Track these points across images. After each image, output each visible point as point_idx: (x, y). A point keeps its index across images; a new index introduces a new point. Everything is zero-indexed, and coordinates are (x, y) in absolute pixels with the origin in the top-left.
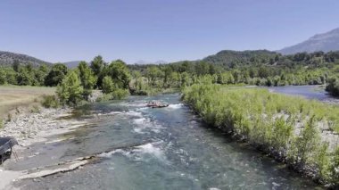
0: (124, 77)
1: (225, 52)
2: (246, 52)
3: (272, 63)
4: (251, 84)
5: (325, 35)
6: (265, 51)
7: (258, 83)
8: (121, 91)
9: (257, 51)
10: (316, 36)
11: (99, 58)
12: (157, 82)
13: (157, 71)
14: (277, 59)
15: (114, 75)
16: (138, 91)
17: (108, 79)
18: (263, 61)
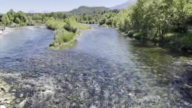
0: (24, 18)
1: (83, 7)
4: (84, 23)
7: (87, 23)
8: (23, 23)
11: (12, 10)
12: (39, 21)
13: (38, 16)
15: (20, 17)
16: (30, 24)
17: (18, 18)
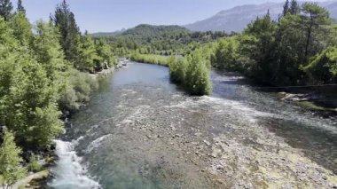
1: (143, 26)
2: (161, 26)
3: (177, 39)
5: (228, 11)
6: (176, 26)
9: (170, 27)
10: (222, 12)
14: (181, 36)
18: (172, 38)
